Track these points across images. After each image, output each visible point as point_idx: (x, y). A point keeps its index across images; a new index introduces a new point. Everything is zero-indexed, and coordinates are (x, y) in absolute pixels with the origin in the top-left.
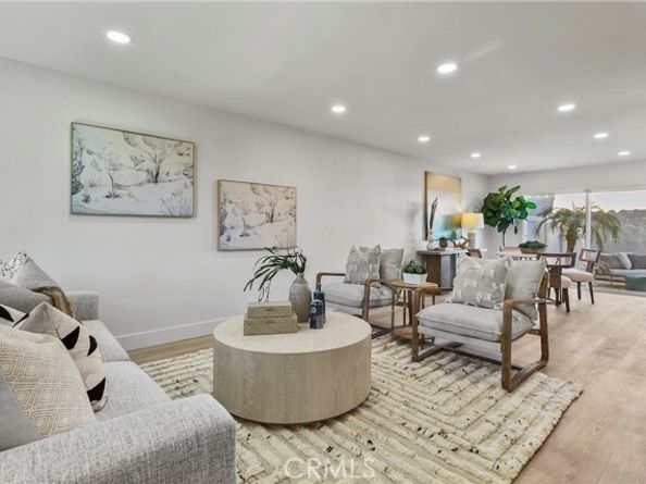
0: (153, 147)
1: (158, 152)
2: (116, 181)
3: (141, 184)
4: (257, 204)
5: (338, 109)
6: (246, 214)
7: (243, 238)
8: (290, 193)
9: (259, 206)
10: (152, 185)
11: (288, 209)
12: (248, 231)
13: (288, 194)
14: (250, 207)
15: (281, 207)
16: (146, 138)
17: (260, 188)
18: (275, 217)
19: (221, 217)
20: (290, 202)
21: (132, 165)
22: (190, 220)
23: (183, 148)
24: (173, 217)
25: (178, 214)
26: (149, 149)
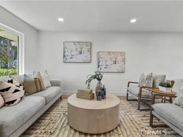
0: (80, 45)
1: (81, 46)
2: (72, 54)
3: (77, 55)
4: (110, 58)
5: (133, 21)
6: (106, 61)
7: (105, 69)
8: (123, 54)
9: (111, 59)
10: (80, 55)
11: (122, 59)
12: (107, 67)
13: (122, 54)
14: (108, 59)
15: (119, 59)
16: (79, 43)
17: (111, 53)
18: (116, 62)
19: (99, 62)
20: (123, 57)
21: (75, 50)
22: (90, 64)
23: (88, 44)
24: (85, 63)
25: (86, 62)
26: (79, 46)
